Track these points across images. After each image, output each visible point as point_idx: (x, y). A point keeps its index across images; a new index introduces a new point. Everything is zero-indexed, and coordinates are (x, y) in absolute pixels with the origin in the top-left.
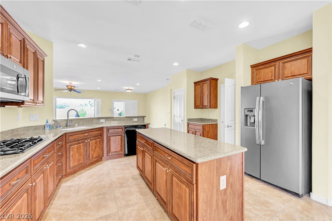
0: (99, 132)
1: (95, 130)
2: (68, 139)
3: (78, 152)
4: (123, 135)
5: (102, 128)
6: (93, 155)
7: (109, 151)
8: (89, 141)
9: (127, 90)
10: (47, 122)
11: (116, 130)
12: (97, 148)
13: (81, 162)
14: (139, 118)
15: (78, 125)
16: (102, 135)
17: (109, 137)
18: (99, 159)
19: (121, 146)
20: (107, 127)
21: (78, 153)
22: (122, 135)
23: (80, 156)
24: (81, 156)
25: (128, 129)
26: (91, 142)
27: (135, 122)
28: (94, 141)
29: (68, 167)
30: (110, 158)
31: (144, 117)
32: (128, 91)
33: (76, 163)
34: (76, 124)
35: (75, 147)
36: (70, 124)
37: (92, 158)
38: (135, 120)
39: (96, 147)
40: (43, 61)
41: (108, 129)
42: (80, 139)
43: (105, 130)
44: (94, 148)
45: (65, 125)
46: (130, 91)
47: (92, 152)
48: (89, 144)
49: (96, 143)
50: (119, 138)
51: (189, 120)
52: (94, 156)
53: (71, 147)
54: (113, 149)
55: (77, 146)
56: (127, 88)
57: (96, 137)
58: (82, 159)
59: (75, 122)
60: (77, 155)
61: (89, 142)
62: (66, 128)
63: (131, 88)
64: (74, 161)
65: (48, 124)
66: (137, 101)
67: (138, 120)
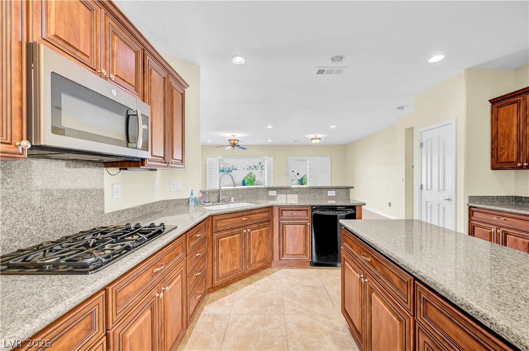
0: (266, 214)
1: (259, 211)
2: (216, 226)
3: (232, 250)
4: (309, 224)
5: (271, 208)
6: (255, 257)
7: (282, 252)
8: (249, 230)
9: (312, 139)
10: (192, 194)
11: (295, 213)
12: (262, 245)
13: (235, 268)
14: (339, 190)
15: (235, 200)
16: (270, 221)
17: (283, 225)
18: (266, 265)
19: (305, 246)
20: (279, 207)
21: (231, 252)
22: (305, 224)
23: (235, 256)
24: (236, 258)
25: (317, 212)
26: (252, 232)
27: (331, 198)
28: (257, 230)
29: (216, 276)
30: (285, 264)
31: (348, 189)
32: (314, 141)
33: (228, 270)
34: (233, 199)
35: (226, 240)
36: (224, 197)
37: (254, 262)
38: (332, 193)
39: (260, 243)
40: (183, 95)
41: (282, 209)
42: (234, 226)
43: (276, 212)
44: (257, 244)
45: (216, 199)
46: (318, 141)
47: (255, 252)
48: (249, 237)
49: (261, 234)
50: (301, 229)
51: (472, 199)
52: (258, 259)
53: (220, 240)
54: (290, 248)
55: (230, 239)
56: (312, 136)
57: (262, 223)
58: (238, 262)
59: (231, 194)
60: (230, 255)
61: (249, 233)
62: (217, 204)
63: (319, 136)
64: (226, 264)
65: (193, 197)
66: (329, 158)
67: (336, 194)
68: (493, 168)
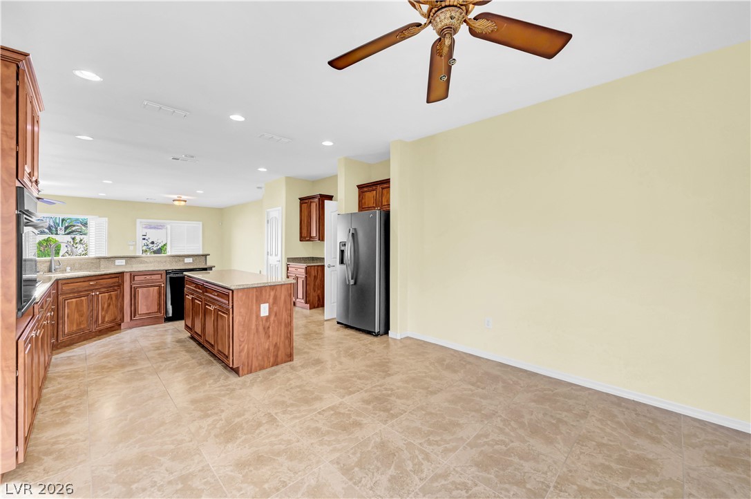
0: (116, 280)
2: (62, 288)
3: (78, 311)
4: (163, 285)
5: (122, 273)
6: (103, 318)
7: (134, 313)
8: (98, 293)
9: (174, 200)
11: (148, 277)
12: (111, 307)
13: (82, 327)
14: (196, 257)
15: (71, 270)
16: (120, 286)
17: (135, 288)
18: (115, 327)
19: (159, 305)
20: (131, 273)
21: (78, 312)
22: (159, 286)
23: (82, 316)
24: (83, 319)
25: (172, 275)
26: (100, 295)
27: (188, 263)
28: (106, 294)
29: (61, 333)
30: (137, 325)
31: (205, 256)
32: (176, 203)
33: (75, 328)
34: (67, 268)
35: (72, 302)
36: (57, 267)
37: (103, 322)
38: (189, 260)
39: (109, 305)
41: (133, 275)
42: (81, 289)
43: (127, 278)
44: (106, 306)
45: (46, 269)
46: (183, 203)
47: (103, 313)
48: (98, 299)
49: (110, 297)
50: (155, 290)
51: (289, 260)
52: (106, 320)
53: (66, 302)
54: (142, 309)
55: (76, 301)
56: (175, 197)
57: (110, 288)
58: (85, 322)
59: (64, 264)
60: (76, 316)
61: (98, 296)
63: (184, 197)
64: (71, 323)
66: (201, 223)
67: (193, 261)
68: (300, 241)
